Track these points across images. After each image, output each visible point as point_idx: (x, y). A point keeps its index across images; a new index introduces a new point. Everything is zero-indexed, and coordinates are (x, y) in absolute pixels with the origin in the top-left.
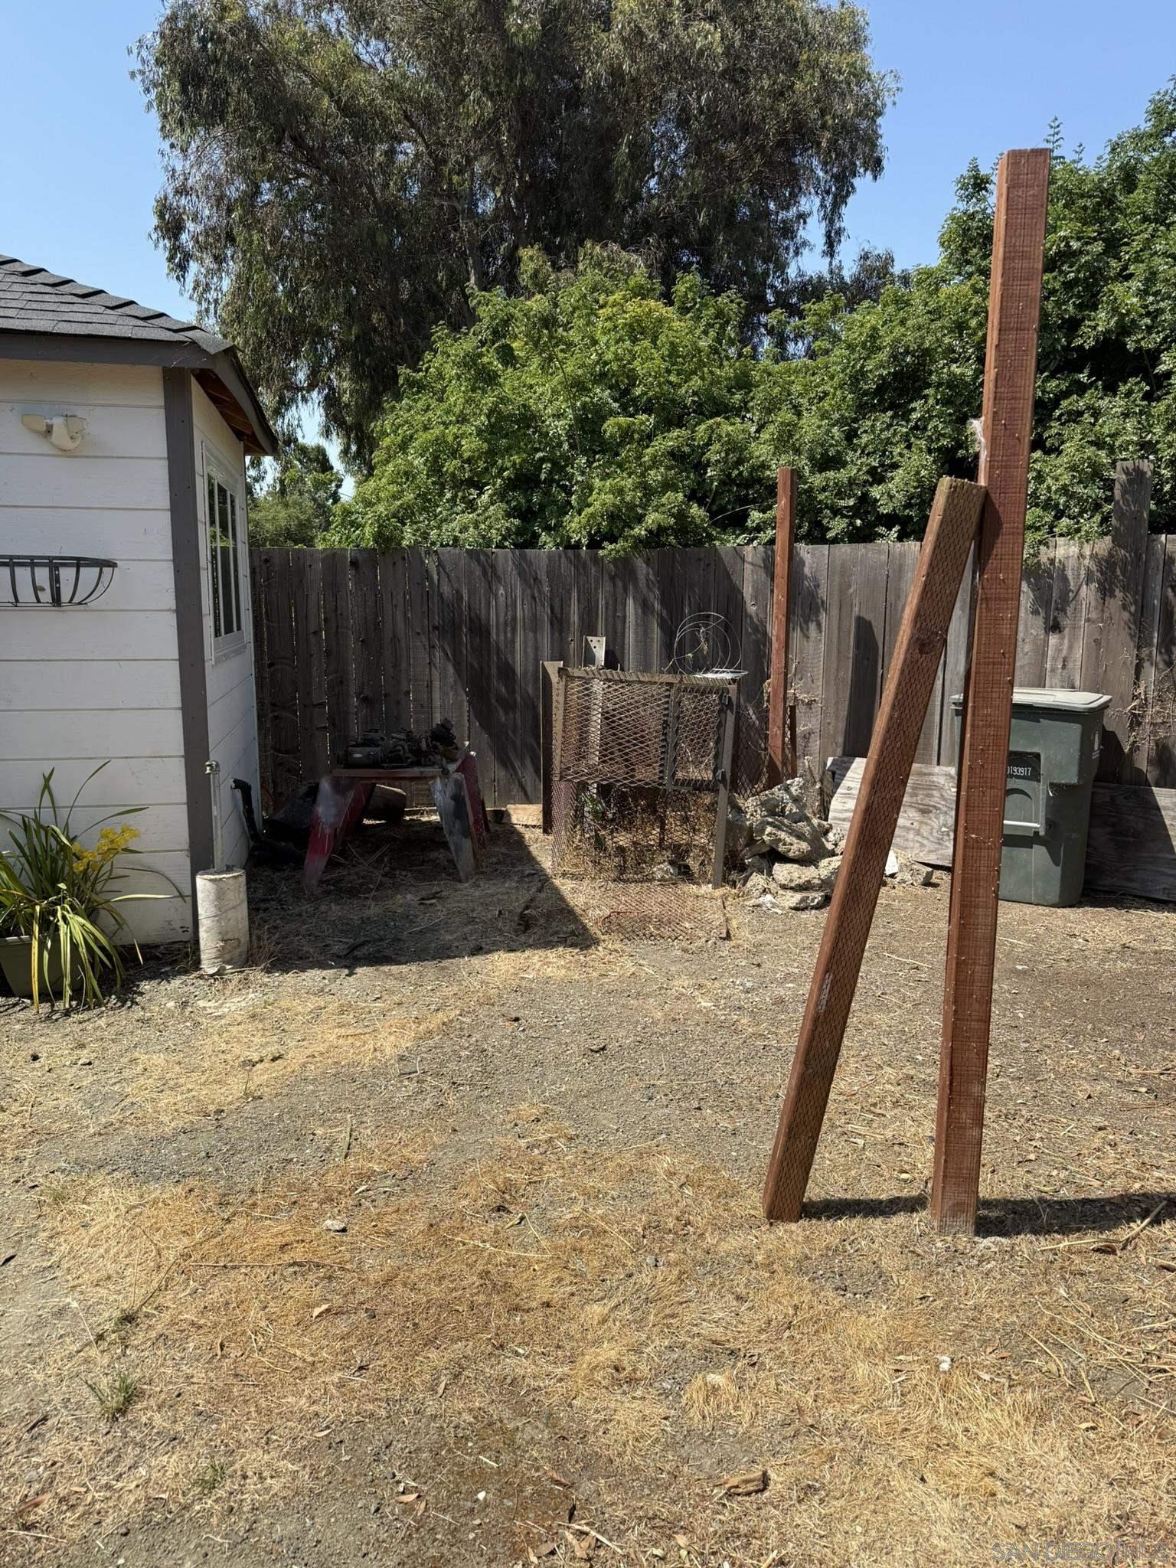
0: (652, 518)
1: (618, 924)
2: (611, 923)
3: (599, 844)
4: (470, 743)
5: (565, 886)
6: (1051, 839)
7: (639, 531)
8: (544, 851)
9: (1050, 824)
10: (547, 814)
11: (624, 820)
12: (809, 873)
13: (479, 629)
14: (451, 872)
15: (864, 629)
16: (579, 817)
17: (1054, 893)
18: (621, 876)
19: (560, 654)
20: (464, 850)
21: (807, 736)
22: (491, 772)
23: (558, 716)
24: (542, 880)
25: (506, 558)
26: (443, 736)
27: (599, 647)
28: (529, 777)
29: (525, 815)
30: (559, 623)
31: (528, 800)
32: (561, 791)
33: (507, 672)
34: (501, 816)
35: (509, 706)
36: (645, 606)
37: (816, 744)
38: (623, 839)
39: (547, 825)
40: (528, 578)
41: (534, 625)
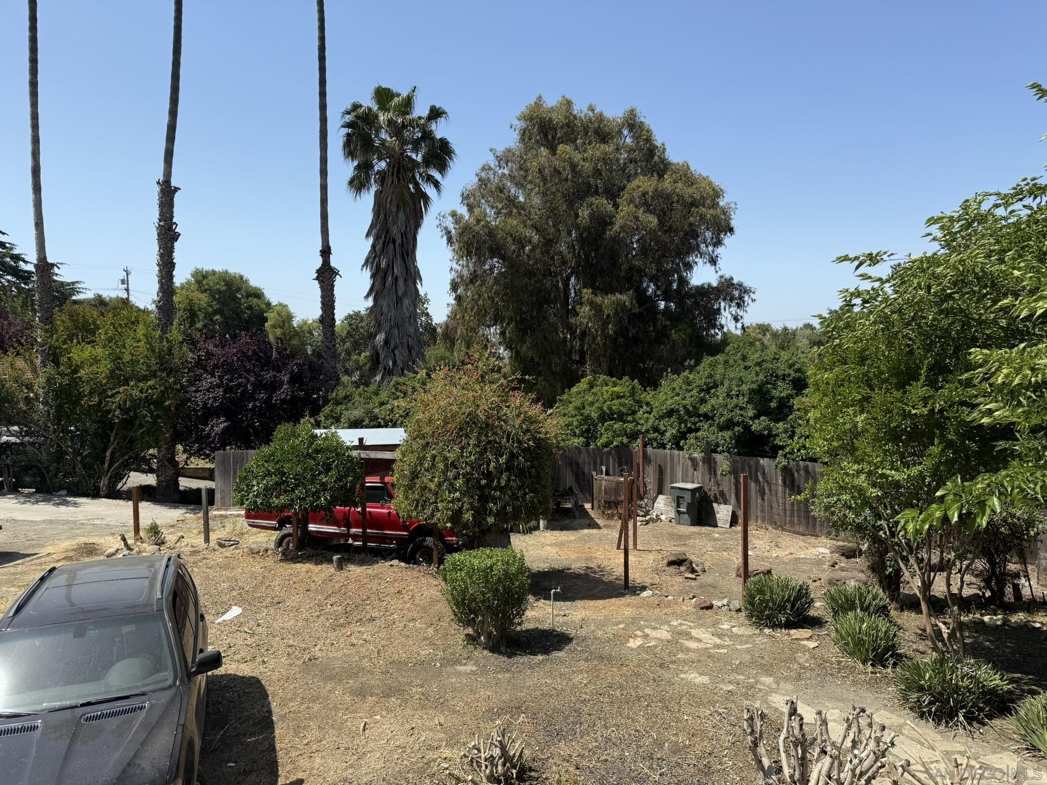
0: (615, 443)
1: (606, 526)
2: (604, 526)
3: (603, 513)
4: (576, 491)
5: (597, 520)
6: (688, 512)
7: (612, 446)
8: (592, 514)
9: (687, 510)
10: (593, 505)
11: (609, 508)
12: (644, 519)
13: (578, 464)
14: (574, 517)
15: (660, 466)
16: (599, 507)
17: (689, 523)
18: (608, 519)
19: (595, 470)
20: (577, 513)
21: (650, 489)
22: (580, 496)
23: (595, 487)
24: (592, 519)
25: (583, 449)
26: (571, 489)
27: (604, 468)
28: (588, 496)
29: (588, 506)
30: (595, 463)
31: (588, 502)
32: (596, 502)
33: (583, 473)
34: (582, 506)
35: (584, 481)
36: (614, 459)
37: (652, 491)
38: (609, 512)
39: (593, 509)
40: (587, 451)
41: (589, 463)
